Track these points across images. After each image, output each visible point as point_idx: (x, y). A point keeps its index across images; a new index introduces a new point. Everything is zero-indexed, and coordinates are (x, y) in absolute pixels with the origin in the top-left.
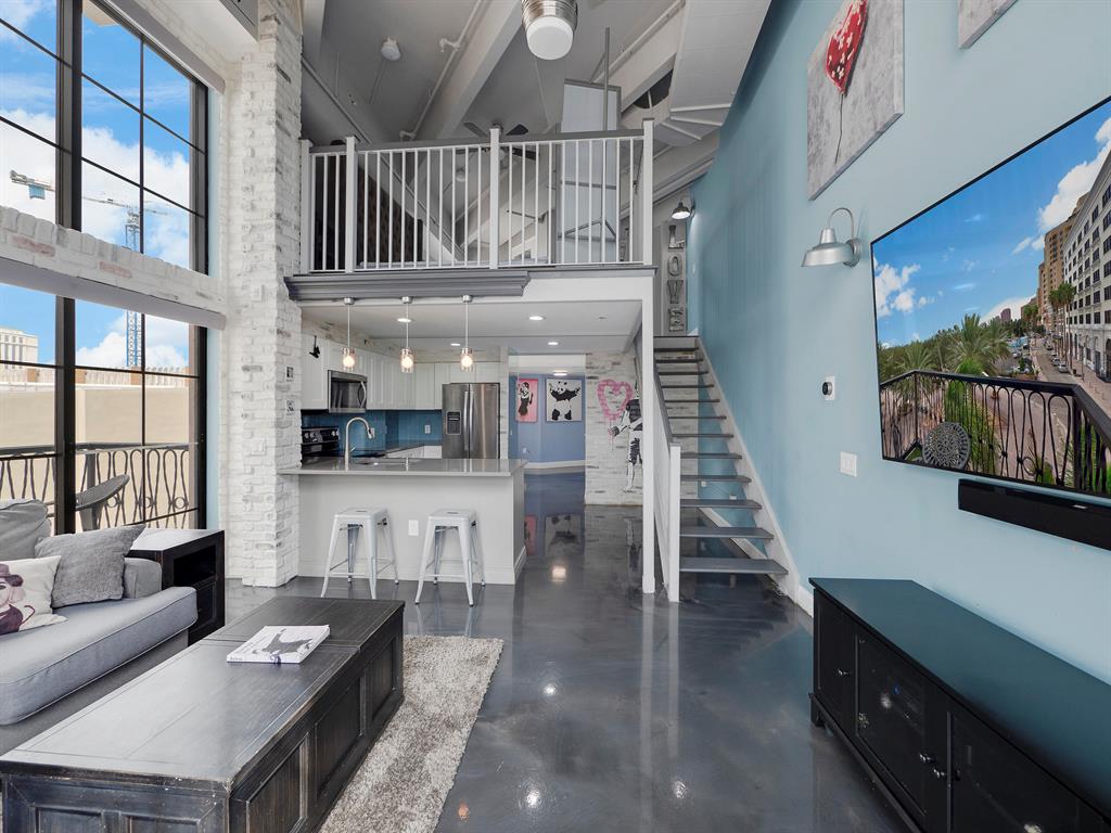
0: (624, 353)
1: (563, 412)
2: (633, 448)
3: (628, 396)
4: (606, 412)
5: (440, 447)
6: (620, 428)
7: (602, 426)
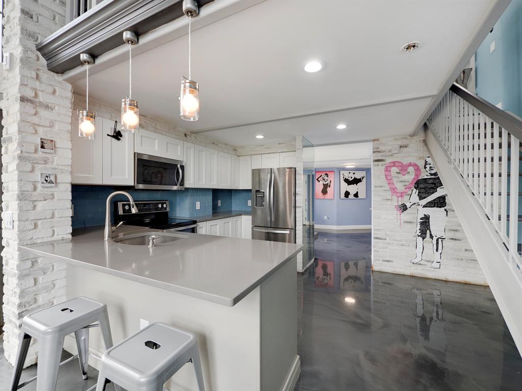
0: (412, 135)
1: (352, 193)
2: (422, 224)
3: (417, 175)
4: (394, 190)
5: (251, 217)
6: (408, 205)
7: (389, 202)
